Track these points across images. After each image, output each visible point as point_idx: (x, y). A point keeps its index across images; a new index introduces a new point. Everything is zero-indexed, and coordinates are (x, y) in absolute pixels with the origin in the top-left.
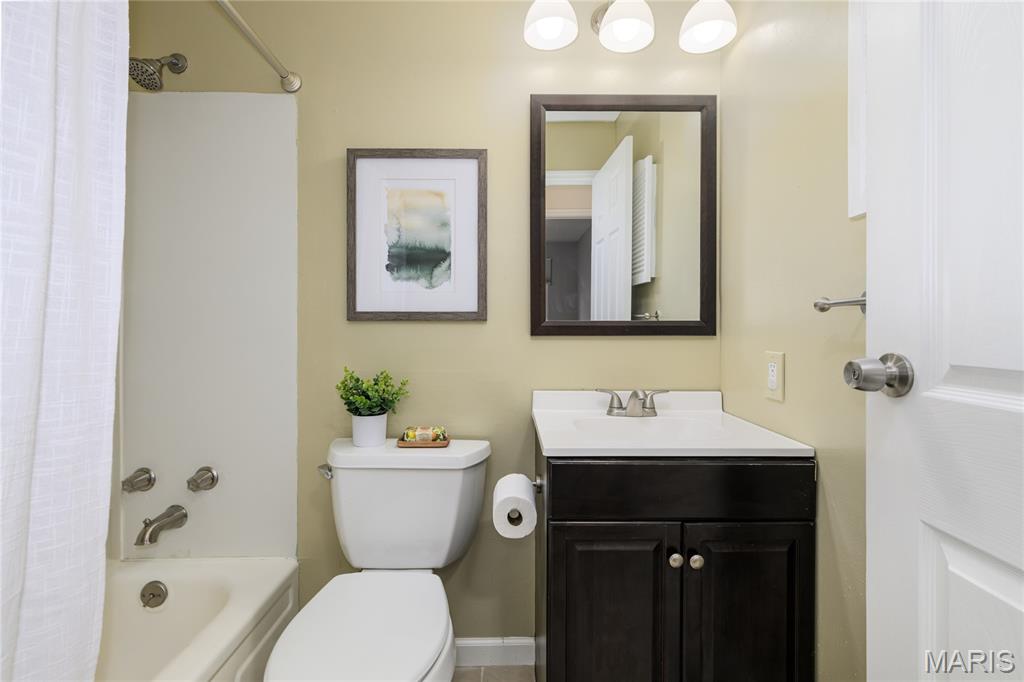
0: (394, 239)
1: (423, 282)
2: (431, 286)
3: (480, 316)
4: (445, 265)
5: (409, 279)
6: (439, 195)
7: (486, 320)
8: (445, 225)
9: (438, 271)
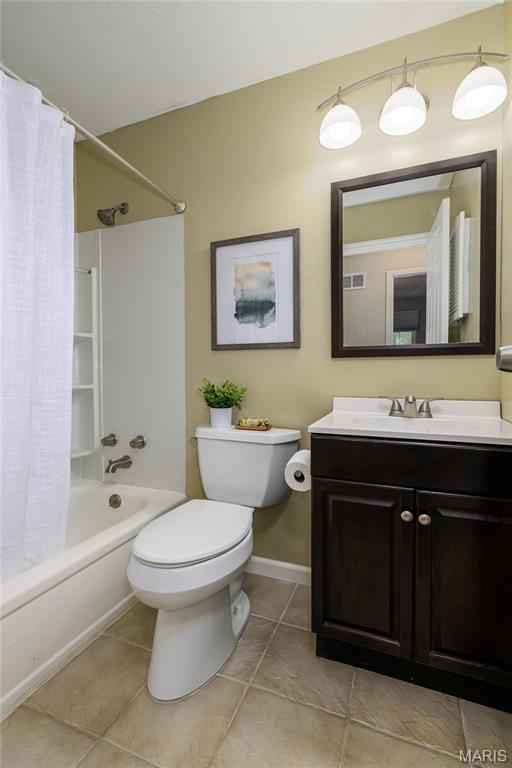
0: (239, 296)
1: (258, 323)
2: (263, 326)
3: (295, 344)
4: (271, 311)
5: (249, 322)
6: (267, 264)
7: (299, 347)
8: (271, 284)
9: (267, 316)
